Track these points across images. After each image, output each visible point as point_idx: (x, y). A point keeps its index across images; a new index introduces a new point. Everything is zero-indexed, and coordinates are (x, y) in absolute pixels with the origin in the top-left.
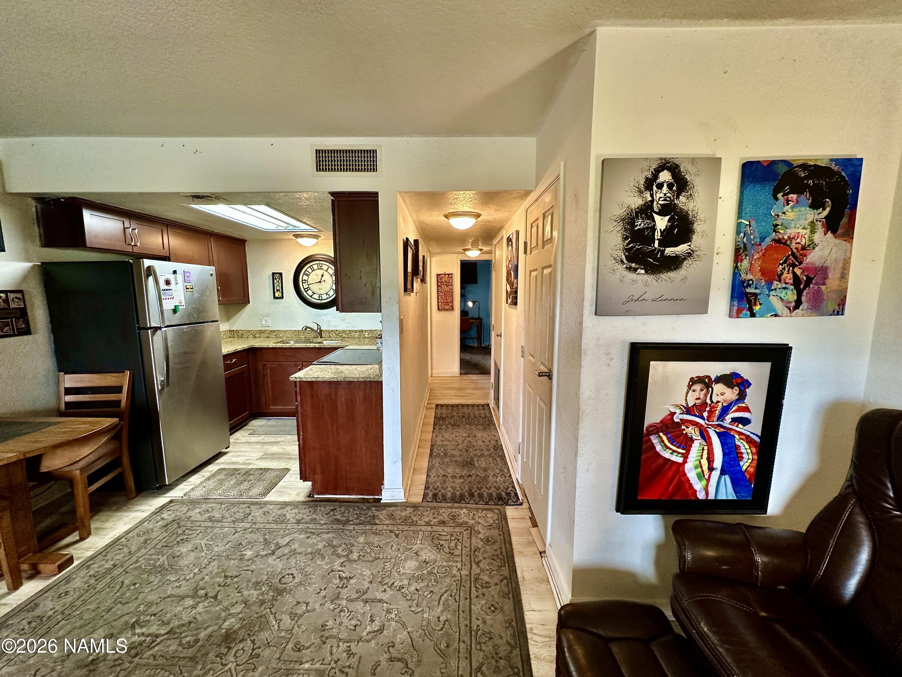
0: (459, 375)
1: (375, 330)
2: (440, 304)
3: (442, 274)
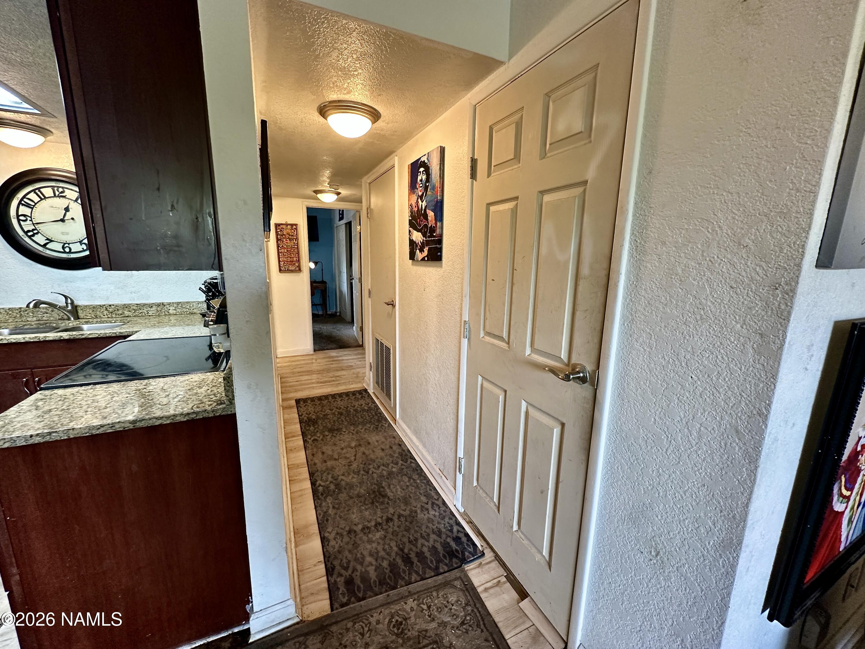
0: (312, 353)
1: (187, 302)
2: (282, 263)
3: (282, 224)
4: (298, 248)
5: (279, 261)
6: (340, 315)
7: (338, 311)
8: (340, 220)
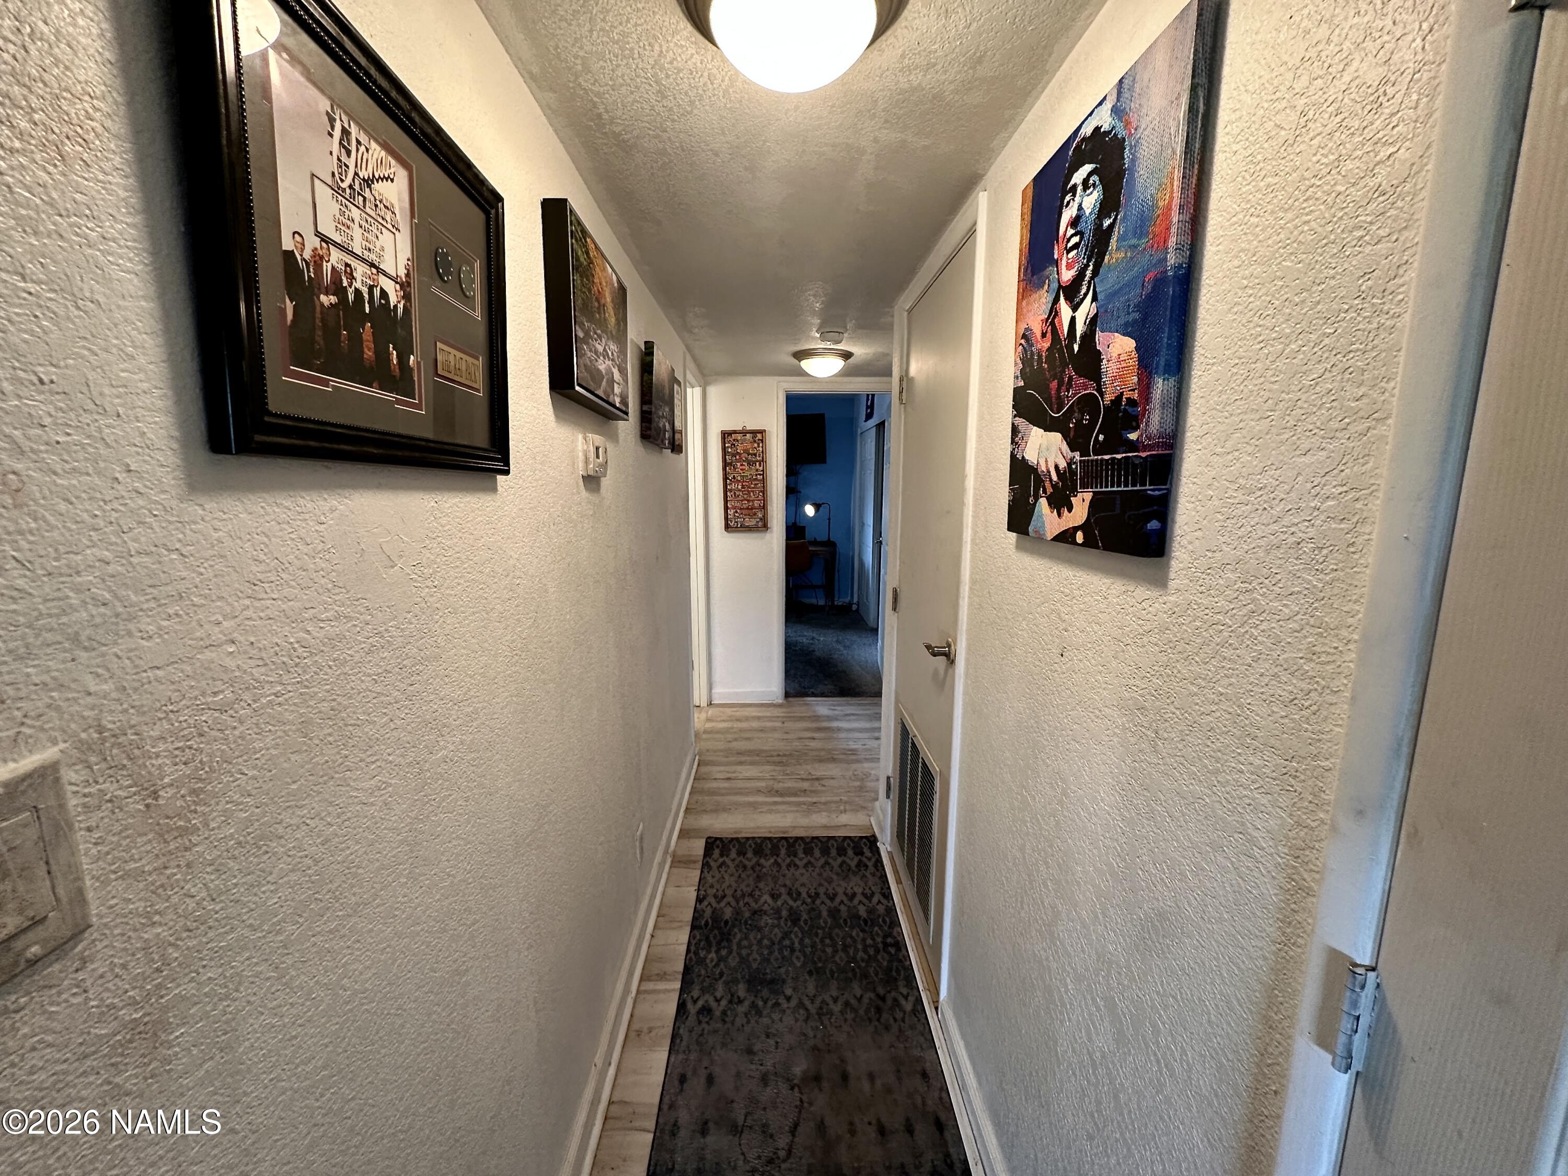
2: (731, 512)
3: (735, 432)
4: (764, 481)
5: (726, 508)
6: (857, 611)
7: (855, 600)
8: (866, 421)
